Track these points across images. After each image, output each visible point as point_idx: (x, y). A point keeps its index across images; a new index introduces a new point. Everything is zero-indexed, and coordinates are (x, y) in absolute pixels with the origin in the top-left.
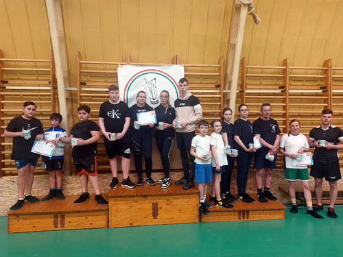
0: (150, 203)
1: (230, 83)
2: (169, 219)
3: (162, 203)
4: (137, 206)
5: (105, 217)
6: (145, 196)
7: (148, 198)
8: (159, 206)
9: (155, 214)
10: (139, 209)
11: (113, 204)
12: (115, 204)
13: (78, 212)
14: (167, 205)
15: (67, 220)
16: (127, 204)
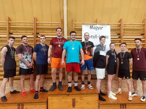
0: (71, 98)
2: (82, 108)
3: (78, 99)
4: (64, 100)
5: (45, 106)
6: (68, 95)
7: (70, 95)
8: (76, 101)
9: (74, 105)
10: (65, 102)
11: (50, 99)
12: (52, 99)
13: (31, 103)
14: (81, 100)
15: (25, 107)
16: (58, 99)
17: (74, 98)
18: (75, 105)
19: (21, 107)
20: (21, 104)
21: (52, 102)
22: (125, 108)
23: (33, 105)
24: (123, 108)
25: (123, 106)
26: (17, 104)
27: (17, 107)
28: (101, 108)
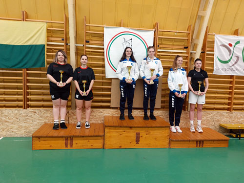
0: (134, 132)
1: (195, 47)
2: (147, 144)
3: (143, 133)
4: (125, 134)
5: (102, 141)
6: (131, 128)
7: (133, 128)
8: (140, 135)
9: (137, 141)
10: (126, 136)
11: (108, 132)
12: (110, 132)
13: (83, 137)
14: (147, 134)
15: (75, 142)
16: (118, 132)
17: (138, 132)
18: (139, 141)
19: (69, 141)
20: (69, 139)
21: (110, 137)
22: (202, 146)
23: (86, 140)
24: (199, 146)
25: (200, 143)
26: (64, 138)
27: (64, 141)
28: (172, 146)
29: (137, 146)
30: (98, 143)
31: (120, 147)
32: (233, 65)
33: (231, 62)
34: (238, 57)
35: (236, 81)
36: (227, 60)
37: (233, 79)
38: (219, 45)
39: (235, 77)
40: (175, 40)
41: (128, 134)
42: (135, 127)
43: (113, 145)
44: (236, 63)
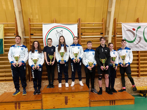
1: (108, 32)
2: (74, 105)
3: (70, 96)
6: (61, 93)
8: (68, 98)
9: (66, 103)
10: (58, 100)
12: (46, 97)
13: (27, 101)
14: (73, 97)
15: (21, 105)
16: (52, 97)
17: (66, 96)
19: (18, 105)
20: (17, 103)
22: (114, 104)
23: (29, 103)
24: (112, 104)
25: (112, 102)
26: (14, 103)
27: (14, 105)
28: (92, 105)
29: (66, 106)
30: (38, 106)
31: (54, 108)
32: (137, 44)
33: (136, 42)
34: (140, 38)
35: (140, 55)
36: (133, 40)
37: (138, 53)
38: (126, 30)
39: (139, 52)
40: (94, 29)
41: (59, 98)
42: (64, 93)
43: (49, 106)
44: (139, 42)
